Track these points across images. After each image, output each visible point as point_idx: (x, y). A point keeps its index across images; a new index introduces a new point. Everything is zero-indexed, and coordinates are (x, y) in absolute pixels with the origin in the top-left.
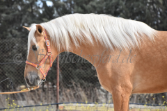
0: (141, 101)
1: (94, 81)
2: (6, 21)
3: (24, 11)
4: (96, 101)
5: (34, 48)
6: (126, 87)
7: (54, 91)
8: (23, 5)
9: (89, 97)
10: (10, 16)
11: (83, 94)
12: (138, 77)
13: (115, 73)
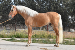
0: (34, 29)
1: (24, 24)
3: (8, 8)
4: (25, 29)
7: (15, 26)
8: (8, 6)
9: (23, 28)
10: (5, 9)
12: (34, 23)
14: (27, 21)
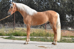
1: (22, 22)
2: (3, 8)
3: (7, 6)
4: (23, 27)
5: (12, 7)
6: (29, 24)
8: (7, 5)
9: (21, 26)
10: (4, 7)
11: (20, 25)
12: (32, 22)
13: (27, 21)
14: (26, 19)
